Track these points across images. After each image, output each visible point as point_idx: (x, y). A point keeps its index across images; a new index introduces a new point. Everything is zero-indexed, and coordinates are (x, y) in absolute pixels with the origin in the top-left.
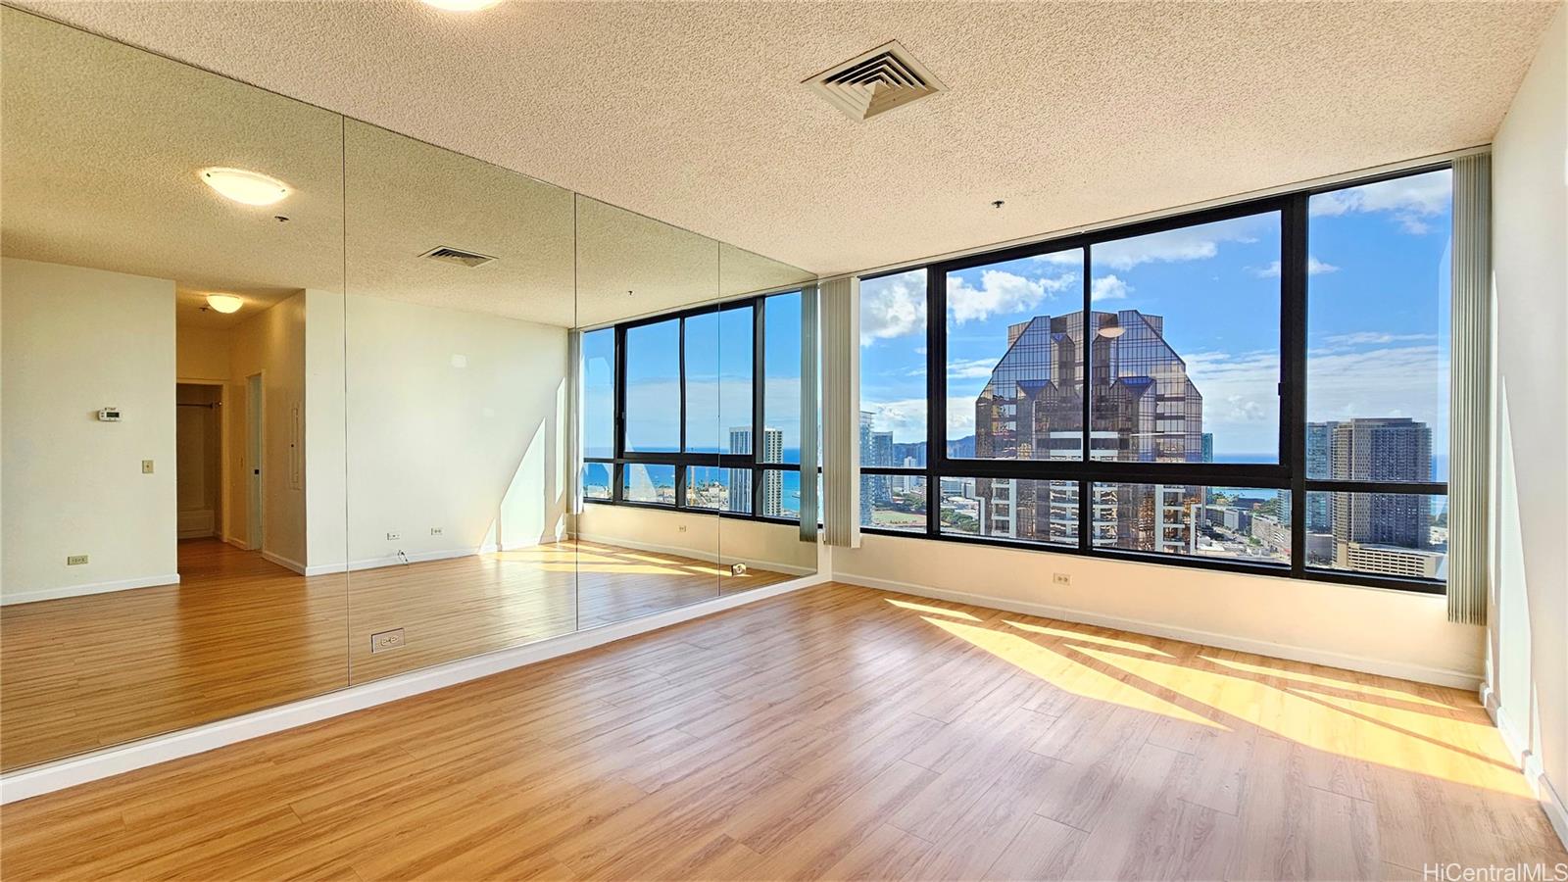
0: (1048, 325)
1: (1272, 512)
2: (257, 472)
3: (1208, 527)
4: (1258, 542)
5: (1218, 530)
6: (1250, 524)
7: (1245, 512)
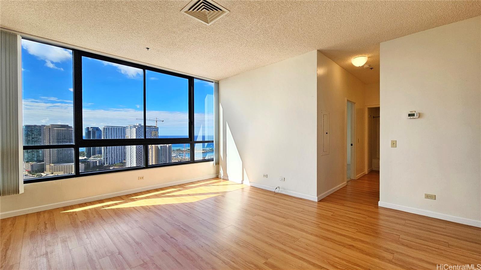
2: (352, 145)
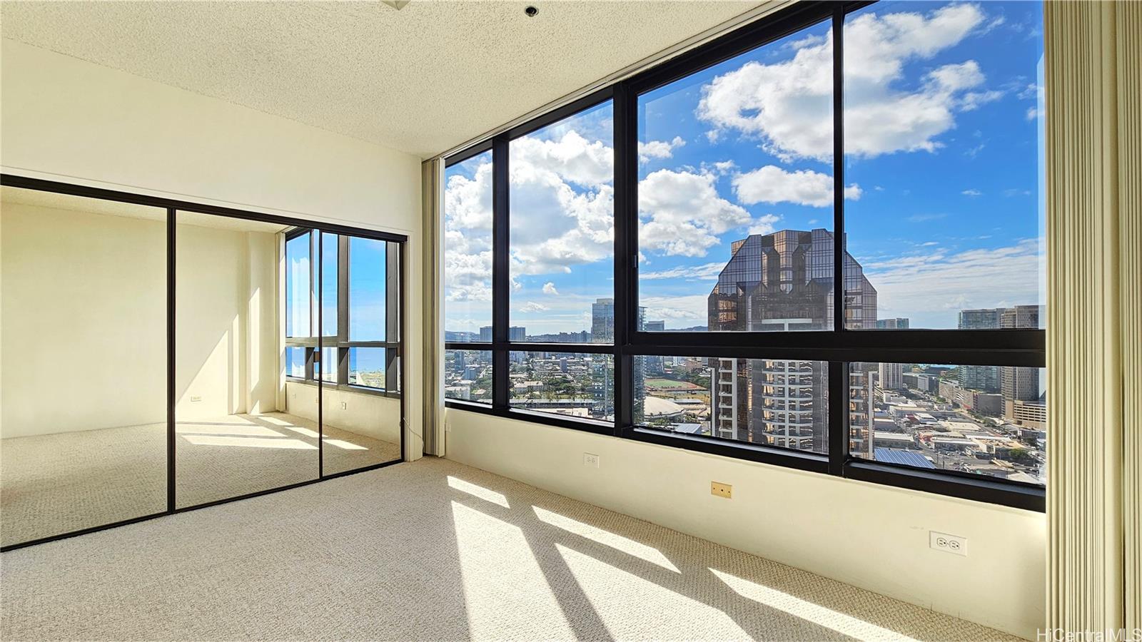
0: (760, 241)
1: (955, 377)
3: (905, 389)
4: (943, 400)
5: (912, 391)
6: (937, 387)
7: (933, 378)
